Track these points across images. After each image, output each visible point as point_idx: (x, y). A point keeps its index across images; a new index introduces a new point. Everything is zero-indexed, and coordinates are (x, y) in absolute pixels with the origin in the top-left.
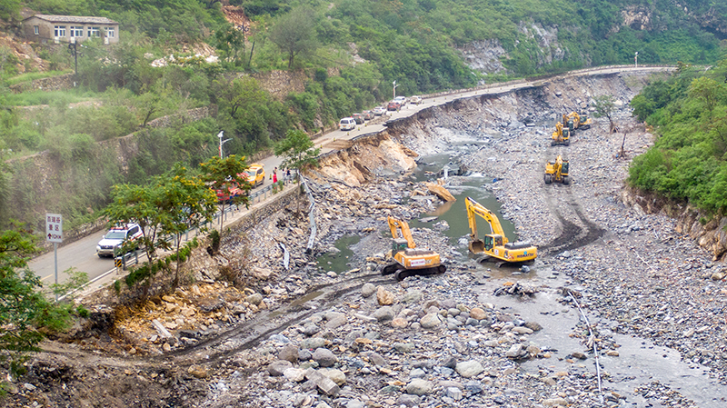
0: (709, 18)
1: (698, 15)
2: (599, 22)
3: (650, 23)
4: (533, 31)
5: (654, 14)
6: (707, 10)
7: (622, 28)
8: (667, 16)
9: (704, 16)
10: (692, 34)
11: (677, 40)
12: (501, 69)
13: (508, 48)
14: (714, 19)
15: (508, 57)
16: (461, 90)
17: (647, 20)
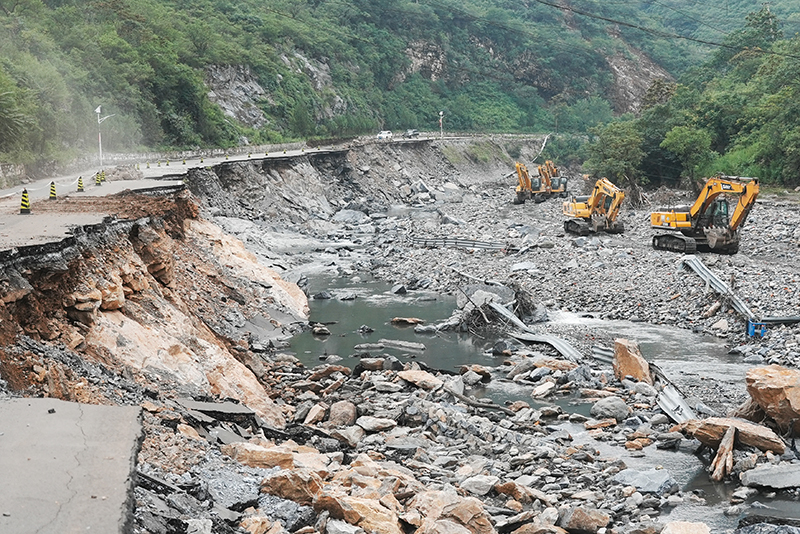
0: (525, 65)
1: (509, 60)
2: (382, 60)
3: (443, 72)
4: (299, 62)
5: (449, 56)
6: (520, 53)
7: (409, 76)
8: (466, 60)
9: (518, 62)
10: (506, 88)
11: (487, 96)
12: (263, 123)
13: (269, 85)
14: (532, 66)
15: (271, 101)
16: (215, 152)
17: (439, 66)
